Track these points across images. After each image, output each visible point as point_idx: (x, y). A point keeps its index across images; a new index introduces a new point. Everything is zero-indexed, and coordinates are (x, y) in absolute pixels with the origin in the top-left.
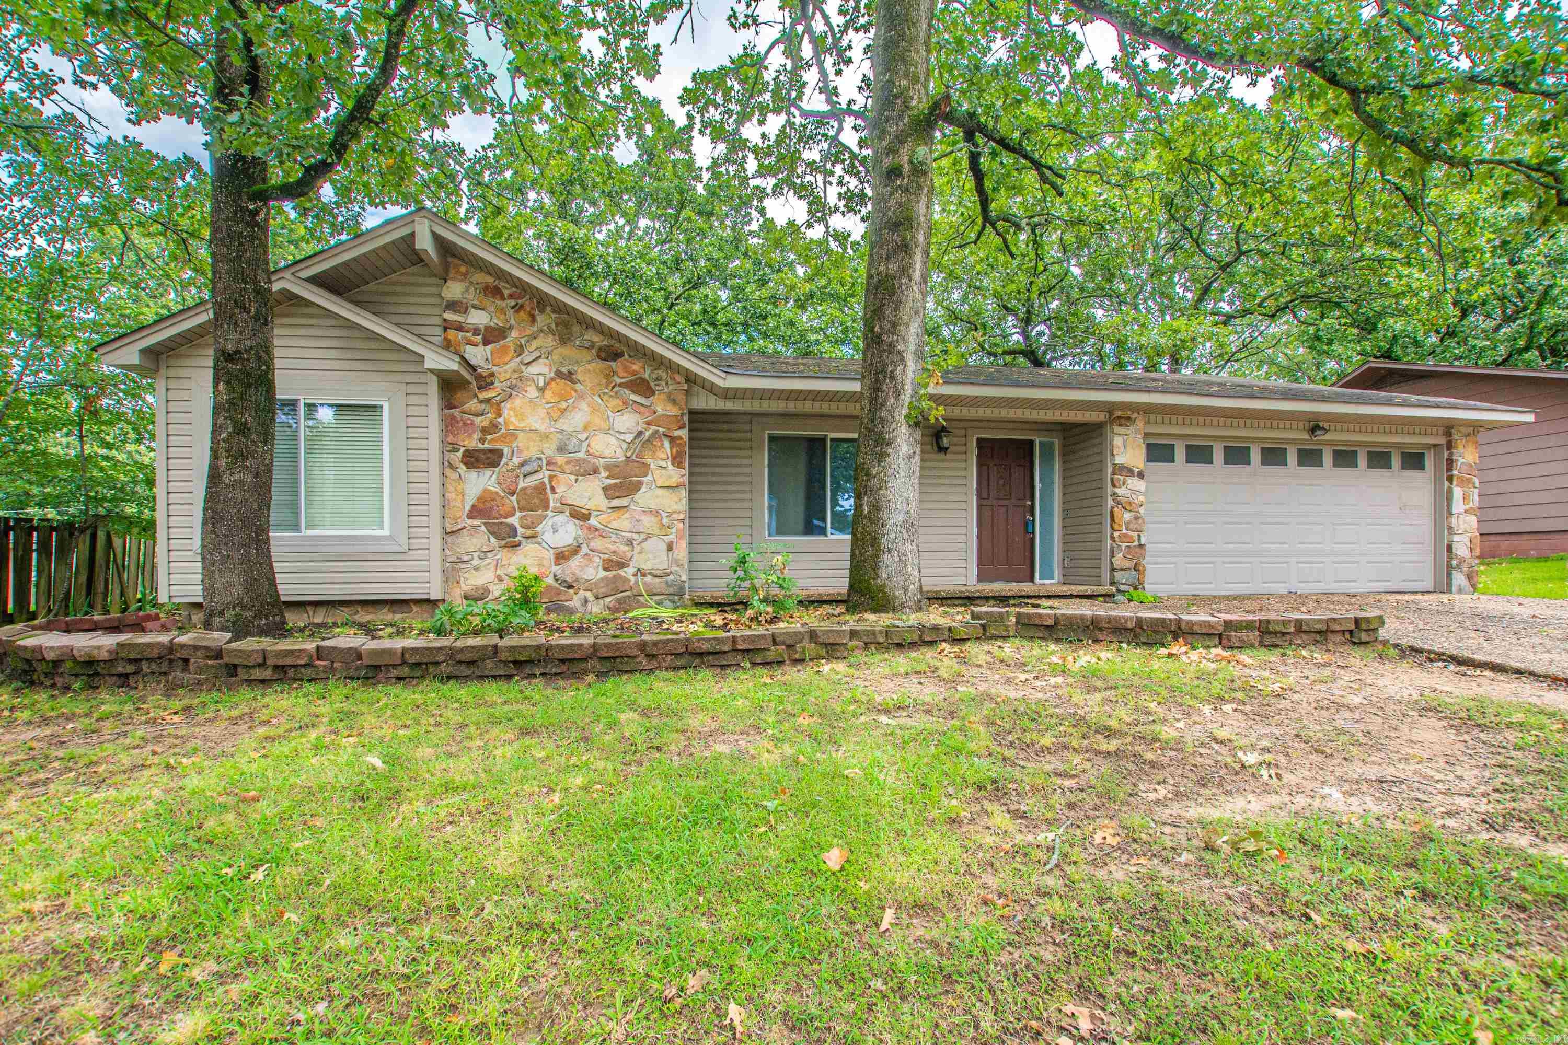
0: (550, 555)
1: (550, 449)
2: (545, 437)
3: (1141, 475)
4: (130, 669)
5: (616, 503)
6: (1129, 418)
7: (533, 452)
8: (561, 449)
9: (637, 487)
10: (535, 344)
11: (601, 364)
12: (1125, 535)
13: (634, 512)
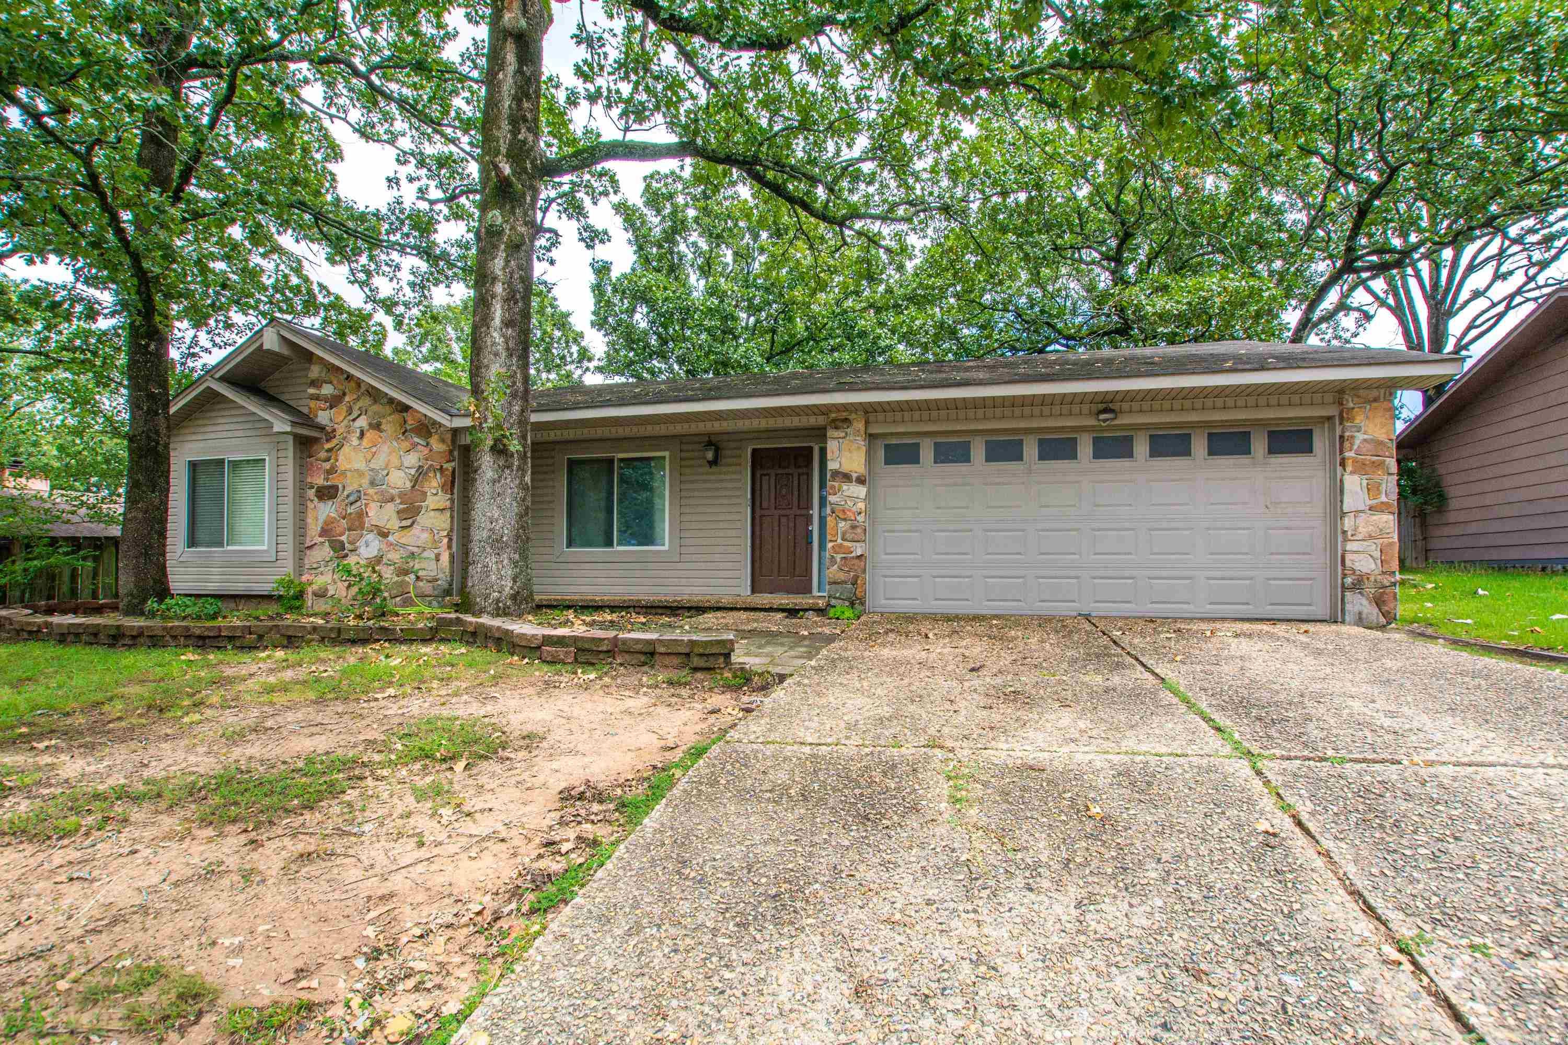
0: (366, 565)
1: (365, 482)
2: (360, 473)
3: (861, 481)
5: (405, 523)
6: (846, 420)
7: (355, 487)
8: (372, 483)
9: (418, 511)
10: (359, 404)
11: (397, 416)
13: (416, 529)
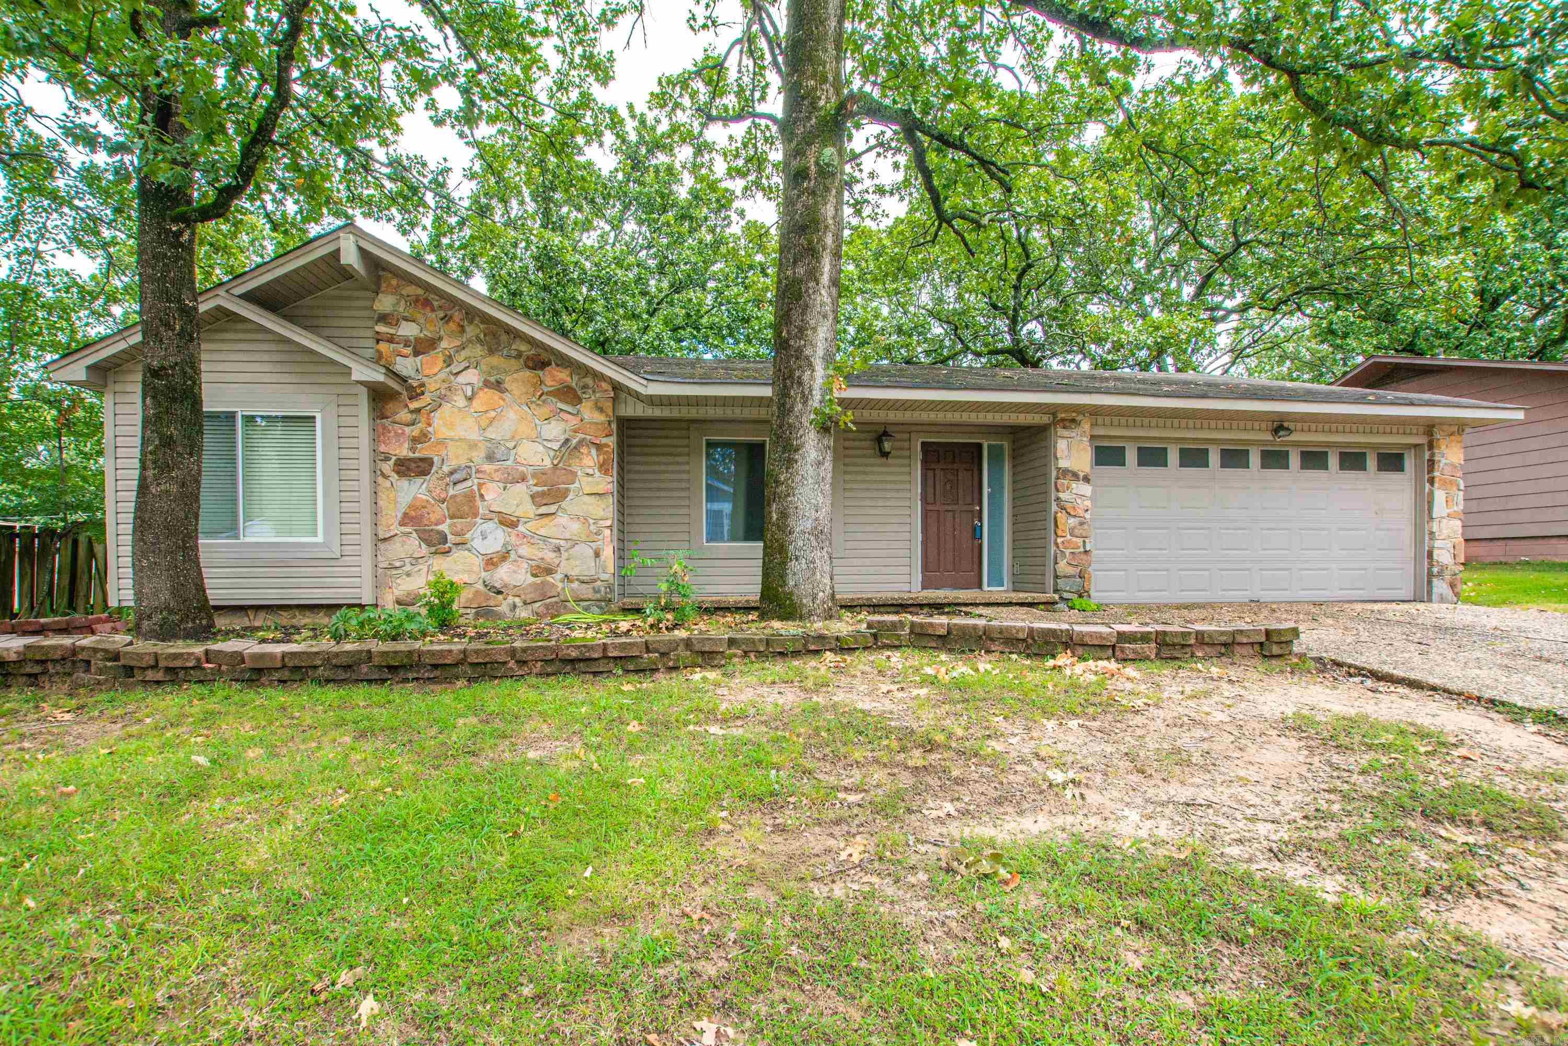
0: (478, 562)
1: (478, 456)
2: (473, 446)
3: (1086, 479)
4: (37, 669)
5: (543, 510)
6: (1073, 421)
7: (463, 462)
8: (490, 458)
9: (564, 494)
10: (463, 354)
11: (528, 373)
12: (1069, 542)
13: (562, 519)
